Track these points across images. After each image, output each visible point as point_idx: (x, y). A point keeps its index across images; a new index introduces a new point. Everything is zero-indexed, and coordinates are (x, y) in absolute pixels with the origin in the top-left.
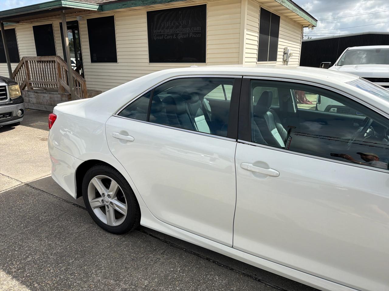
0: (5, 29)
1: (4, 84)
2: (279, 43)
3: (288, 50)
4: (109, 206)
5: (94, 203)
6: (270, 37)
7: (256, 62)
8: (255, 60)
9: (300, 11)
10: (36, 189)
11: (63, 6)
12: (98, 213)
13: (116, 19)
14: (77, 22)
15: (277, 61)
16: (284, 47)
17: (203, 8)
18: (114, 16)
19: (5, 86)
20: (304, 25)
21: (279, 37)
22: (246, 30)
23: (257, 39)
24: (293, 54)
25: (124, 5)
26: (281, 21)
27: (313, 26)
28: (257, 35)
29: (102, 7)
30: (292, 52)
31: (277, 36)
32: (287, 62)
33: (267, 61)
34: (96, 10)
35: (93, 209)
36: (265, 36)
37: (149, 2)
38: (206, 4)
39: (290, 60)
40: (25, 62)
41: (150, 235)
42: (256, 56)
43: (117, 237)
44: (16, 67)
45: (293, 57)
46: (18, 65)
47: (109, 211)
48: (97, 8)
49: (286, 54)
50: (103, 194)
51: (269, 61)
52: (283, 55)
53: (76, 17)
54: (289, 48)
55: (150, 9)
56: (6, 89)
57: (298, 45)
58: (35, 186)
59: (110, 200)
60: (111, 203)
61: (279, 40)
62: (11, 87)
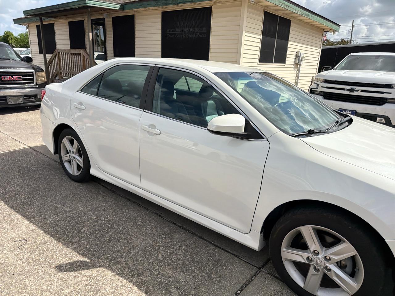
0: (44, 23)
1: (32, 70)
2: (289, 46)
3: (301, 53)
4: (73, 159)
5: (65, 158)
6: (276, 39)
7: (258, 63)
8: (257, 61)
9: (312, 15)
10: (36, 151)
11: (87, 5)
12: (66, 165)
13: (136, 17)
14: (103, 19)
15: (286, 63)
16: (296, 50)
17: (208, 10)
18: (134, 15)
19: (32, 72)
20: (326, 29)
21: (289, 39)
22: (245, 32)
23: (259, 41)
24: (306, 58)
25: (141, 5)
26: (292, 24)
27: (334, 31)
28: (260, 37)
29: (123, 6)
30: (305, 55)
31: (287, 39)
32: (300, 65)
33: (272, 63)
34: (118, 9)
35: (64, 162)
36: (269, 39)
37: (162, 3)
38: (212, 7)
39: (302, 63)
40: (57, 54)
41: (103, 186)
42: (258, 57)
43: (77, 184)
44: (50, 58)
45: (306, 61)
46: (52, 56)
47: (73, 164)
48: (119, 7)
49: (297, 57)
50: (70, 151)
51: (274, 63)
52: (295, 58)
53: (103, 15)
54: (301, 51)
55: (165, 9)
56: (33, 75)
57: (317, 49)
58: (37, 150)
59: (73, 155)
60: (74, 157)
61: (289, 43)
62: (38, 74)
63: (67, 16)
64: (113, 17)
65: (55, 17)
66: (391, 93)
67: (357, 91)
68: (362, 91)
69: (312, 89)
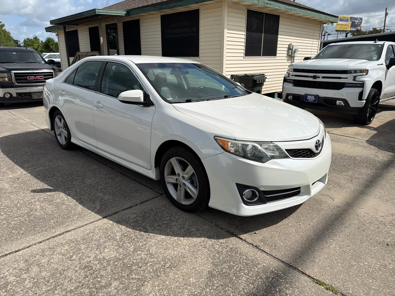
0: (67, 31)
1: (52, 71)
2: (279, 39)
3: (293, 46)
4: (62, 133)
5: (58, 132)
6: (263, 34)
7: (244, 57)
8: (243, 55)
10: (45, 132)
11: (97, 13)
12: (58, 137)
13: (141, 21)
14: (116, 24)
15: (277, 56)
16: (288, 43)
17: (196, 13)
18: (139, 19)
19: (52, 73)
20: (324, 21)
21: (279, 34)
22: (227, 30)
23: (244, 37)
24: (299, 50)
25: (142, 11)
26: (281, 20)
27: (332, 23)
28: (244, 33)
29: (129, 13)
30: (298, 47)
31: (276, 33)
32: (294, 57)
33: (260, 56)
34: (124, 15)
36: (255, 35)
37: (158, 8)
38: (199, 9)
39: (296, 55)
40: (78, 56)
42: (243, 51)
44: (72, 60)
45: (299, 52)
46: (74, 58)
47: (62, 136)
48: (125, 13)
49: (290, 49)
50: (60, 126)
51: (263, 56)
52: (288, 51)
53: (115, 21)
54: (293, 44)
55: (163, 13)
56: (53, 74)
57: (316, 41)
59: (62, 130)
61: (279, 36)
62: (57, 74)
63: (86, 23)
64: (123, 22)
65: (77, 25)
66: (347, 78)
67: (319, 77)
68: (323, 77)
69: (286, 78)
